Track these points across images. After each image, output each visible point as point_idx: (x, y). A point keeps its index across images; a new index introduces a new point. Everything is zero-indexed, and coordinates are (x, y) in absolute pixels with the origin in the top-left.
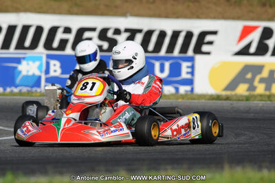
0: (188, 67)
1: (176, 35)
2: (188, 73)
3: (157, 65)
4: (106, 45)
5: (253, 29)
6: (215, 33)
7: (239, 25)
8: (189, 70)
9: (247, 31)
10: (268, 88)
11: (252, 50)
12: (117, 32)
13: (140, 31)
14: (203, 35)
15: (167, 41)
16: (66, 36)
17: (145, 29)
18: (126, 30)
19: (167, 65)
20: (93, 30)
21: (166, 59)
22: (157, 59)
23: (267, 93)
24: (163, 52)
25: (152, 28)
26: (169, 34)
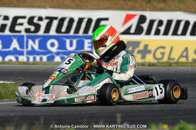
0: (89, 43)
1: (81, 20)
2: (89, 47)
3: (68, 42)
4: (32, 28)
5: (133, 16)
6: (107, 19)
7: (123, 14)
8: (90, 45)
9: (128, 18)
10: (143, 57)
11: (132, 31)
12: (40, 19)
13: (56, 18)
14: (99, 21)
15: (75, 25)
16: (5, 22)
17: (60, 17)
18: (47, 18)
19: (75, 42)
20: (24, 17)
21: (74, 37)
22: (68, 37)
23: (143, 61)
24: (72, 33)
25: (64, 16)
26: (76, 20)
